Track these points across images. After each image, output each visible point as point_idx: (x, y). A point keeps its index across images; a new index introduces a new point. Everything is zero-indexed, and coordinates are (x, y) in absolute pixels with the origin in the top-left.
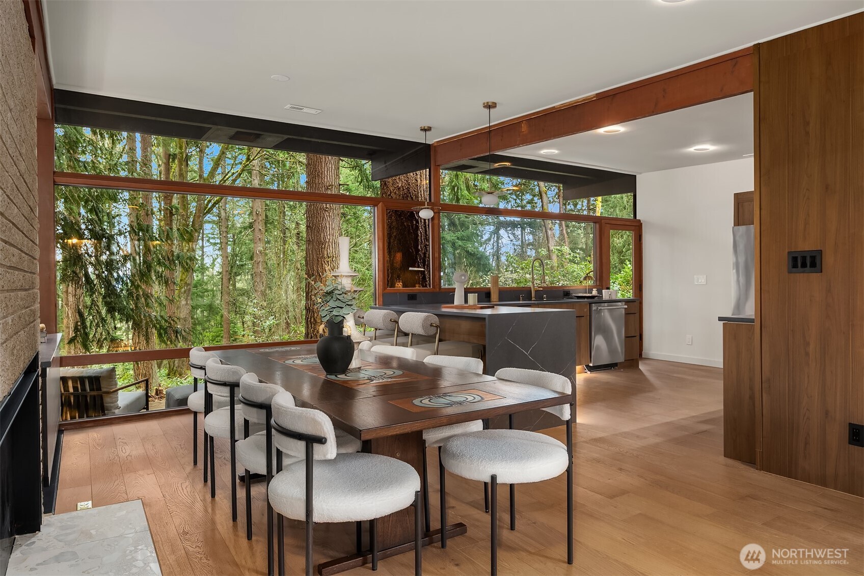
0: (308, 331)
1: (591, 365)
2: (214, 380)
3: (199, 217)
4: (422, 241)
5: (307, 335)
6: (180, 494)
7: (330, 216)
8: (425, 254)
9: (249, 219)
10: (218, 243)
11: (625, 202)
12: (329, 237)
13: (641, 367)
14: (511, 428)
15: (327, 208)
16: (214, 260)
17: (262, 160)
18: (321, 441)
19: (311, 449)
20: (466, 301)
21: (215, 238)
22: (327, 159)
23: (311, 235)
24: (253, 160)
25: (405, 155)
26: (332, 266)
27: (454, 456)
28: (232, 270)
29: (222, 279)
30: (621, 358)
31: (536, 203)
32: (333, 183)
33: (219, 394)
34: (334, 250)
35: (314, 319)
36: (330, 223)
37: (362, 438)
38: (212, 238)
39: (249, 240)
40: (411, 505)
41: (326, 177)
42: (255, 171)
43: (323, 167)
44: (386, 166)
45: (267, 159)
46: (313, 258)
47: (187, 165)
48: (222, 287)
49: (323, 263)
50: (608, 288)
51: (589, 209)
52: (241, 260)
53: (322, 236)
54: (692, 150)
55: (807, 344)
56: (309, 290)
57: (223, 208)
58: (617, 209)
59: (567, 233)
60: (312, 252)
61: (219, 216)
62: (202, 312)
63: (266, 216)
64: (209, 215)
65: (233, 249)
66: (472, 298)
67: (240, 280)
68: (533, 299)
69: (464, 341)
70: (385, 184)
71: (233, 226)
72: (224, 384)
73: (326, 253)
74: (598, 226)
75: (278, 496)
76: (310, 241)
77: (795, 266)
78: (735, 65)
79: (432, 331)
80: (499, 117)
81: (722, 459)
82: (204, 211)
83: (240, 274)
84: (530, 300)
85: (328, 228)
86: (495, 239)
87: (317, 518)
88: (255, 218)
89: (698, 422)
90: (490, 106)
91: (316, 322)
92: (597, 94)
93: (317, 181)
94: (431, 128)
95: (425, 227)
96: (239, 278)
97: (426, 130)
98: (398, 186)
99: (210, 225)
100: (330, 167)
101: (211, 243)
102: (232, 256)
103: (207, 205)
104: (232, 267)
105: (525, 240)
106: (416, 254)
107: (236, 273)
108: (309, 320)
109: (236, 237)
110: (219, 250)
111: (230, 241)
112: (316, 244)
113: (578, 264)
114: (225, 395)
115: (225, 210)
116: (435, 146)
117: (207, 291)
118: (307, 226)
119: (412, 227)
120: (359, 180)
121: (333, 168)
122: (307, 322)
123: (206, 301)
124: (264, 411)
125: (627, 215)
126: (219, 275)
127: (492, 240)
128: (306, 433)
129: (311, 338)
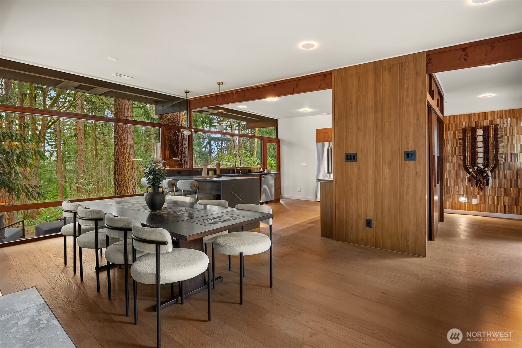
0: (115, 191)
1: (261, 202)
2: (84, 218)
3: (44, 130)
4: (180, 145)
5: (115, 193)
6: (60, 281)
7: (128, 132)
8: (182, 152)
9: (74, 132)
10: (54, 145)
11: (267, 131)
12: (127, 143)
13: (281, 202)
14: (242, 231)
15: (126, 128)
16: (51, 154)
17: (82, 101)
18: (165, 243)
19: (159, 248)
20: (208, 174)
21: (52, 141)
22: (126, 103)
23: (117, 141)
24: (78, 100)
25: (174, 103)
26: (129, 157)
27: (221, 246)
28: (62, 159)
29: (57, 164)
30: (273, 199)
31: (228, 129)
32: (129, 115)
33: (88, 225)
34: (130, 149)
35: (119, 185)
36: (128, 135)
37: (187, 240)
38: (50, 142)
39: (74, 143)
40: (206, 270)
41: (125, 112)
42: (78, 106)
43: (124, 106)
44: (163, 109)
45: (85, 100)
46: (118, 153)
47: (35, 100)
48: (57, 169)
49: (124, 156)
50: (267, 168)
51: (252, 133)
52: (69, 154)
53: (123, 142)
54: (301, 110)
55: (352, 189)
56: (116, 170)
57: (58, 125)
58: (264, 134)
59: (243, 143)
60: (118, 150)
61: (55, 129)
62: (44, 182)
63: (85, 131)
64: (49, 129)
65: (64, 148)
66: (211, 173)
67: (68, 165)
68: (236, 173)
69: (208, 193)
70: (161, 117)
71: (64, 135)
72: (91, 219)
73: (125, 151)
74: (262, 141)
75: (139, 273)
76: (117, 145)
77: (347, 159)
78: (325, 77)
79: (195, 188)
80: (224, 89)
81: (320, 237)
82: (45, 127)
83: (68, 161)
84: (234, 173)
85: (127, 138)
86: (209, 146)
87: (162, 282)
88: (78, 131)
89: (308, 223)
90: (220, 84)
91: (120, 186)
92: (268, 83)
93: (120, 113)
94: (189, 91)
95: (182, 139)
96: (67, 163)
97: (187, 92)
98: (168, 119)
99: (49, 135)
100: (128, 106)
101: (49, 144)
102: (63, 151)
103: (49, 123)
104: (63, 158)
105: (223, 147)
106: (178, 152)
107: (65, 161)
108: (116, 185)
109: (65, 141)
110: (54, 148)
111: (62, 143)
112: (120, 146)
113: (250, 157)
114: (92, 225)
115: (59, 126)
116: (190, 101)
117: (47, 170)
118: (114, 137)
119: (176, 139)
120: (144, 114)
121: (130, 108)
122: (115, 186)
123: (48, 176)
124: (123, 232)
125: (273, 136)
126: (55, 162)
127: (207, 146)
128: (156, 240)
129: (118, 194)
